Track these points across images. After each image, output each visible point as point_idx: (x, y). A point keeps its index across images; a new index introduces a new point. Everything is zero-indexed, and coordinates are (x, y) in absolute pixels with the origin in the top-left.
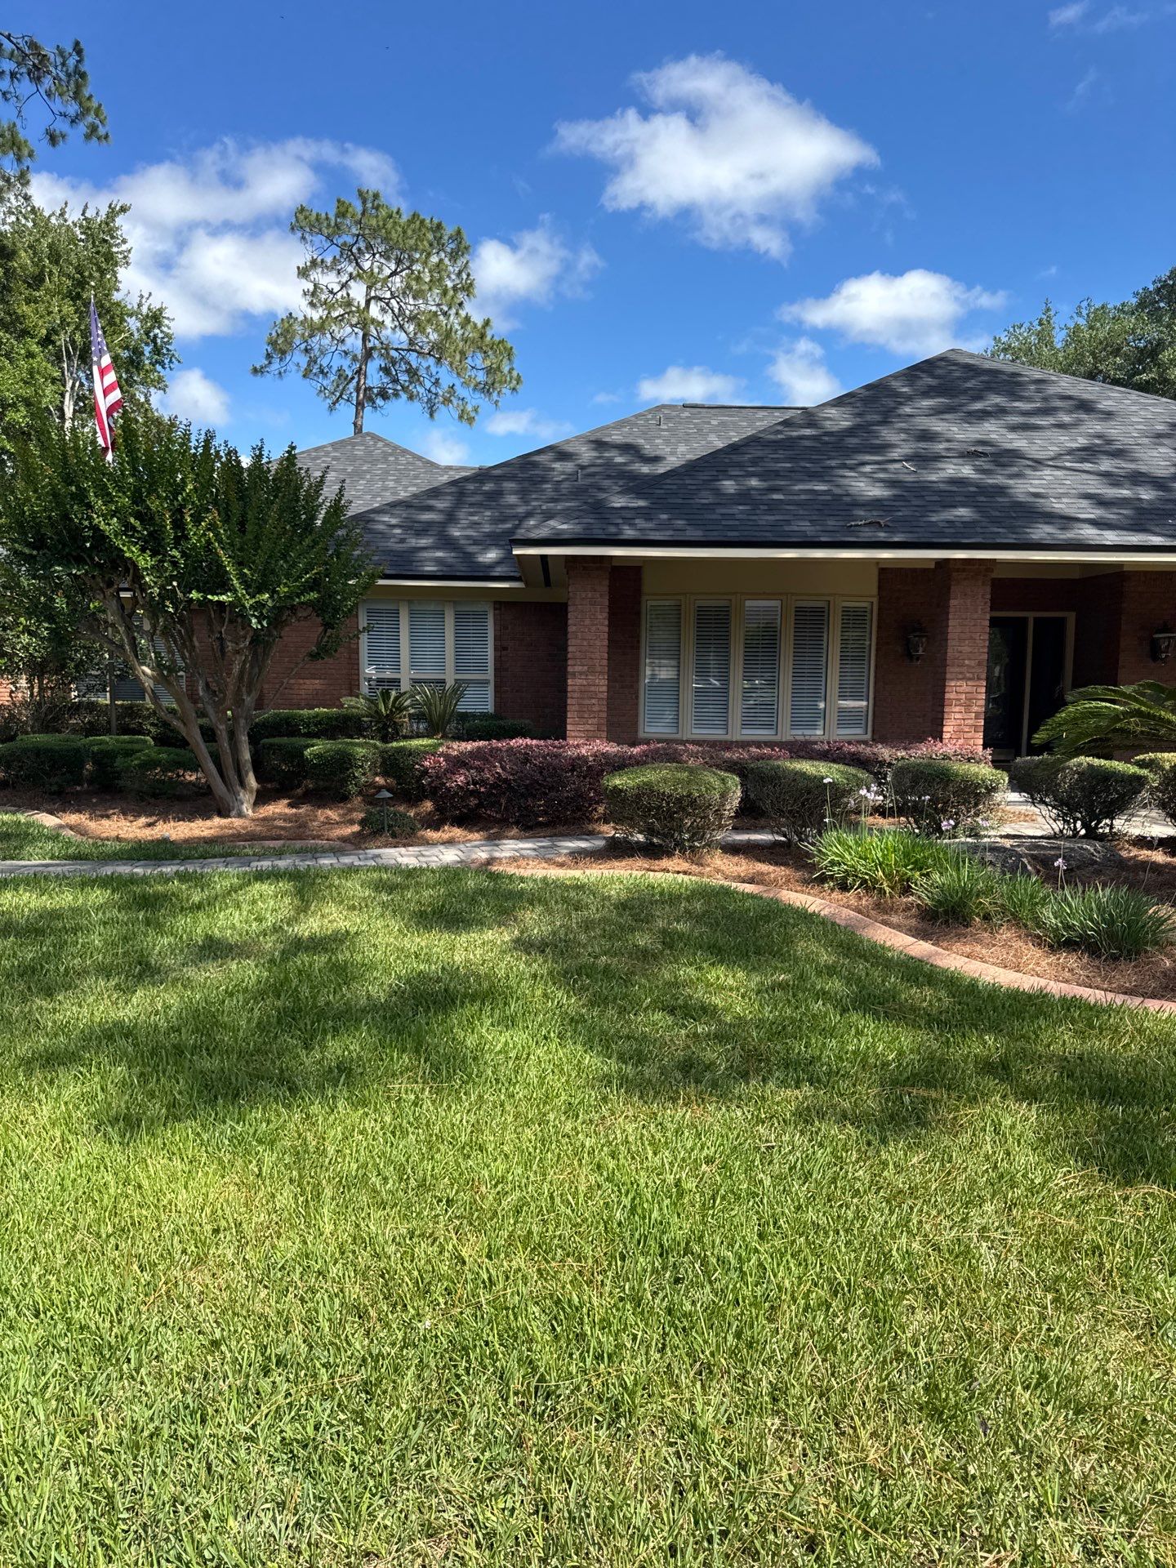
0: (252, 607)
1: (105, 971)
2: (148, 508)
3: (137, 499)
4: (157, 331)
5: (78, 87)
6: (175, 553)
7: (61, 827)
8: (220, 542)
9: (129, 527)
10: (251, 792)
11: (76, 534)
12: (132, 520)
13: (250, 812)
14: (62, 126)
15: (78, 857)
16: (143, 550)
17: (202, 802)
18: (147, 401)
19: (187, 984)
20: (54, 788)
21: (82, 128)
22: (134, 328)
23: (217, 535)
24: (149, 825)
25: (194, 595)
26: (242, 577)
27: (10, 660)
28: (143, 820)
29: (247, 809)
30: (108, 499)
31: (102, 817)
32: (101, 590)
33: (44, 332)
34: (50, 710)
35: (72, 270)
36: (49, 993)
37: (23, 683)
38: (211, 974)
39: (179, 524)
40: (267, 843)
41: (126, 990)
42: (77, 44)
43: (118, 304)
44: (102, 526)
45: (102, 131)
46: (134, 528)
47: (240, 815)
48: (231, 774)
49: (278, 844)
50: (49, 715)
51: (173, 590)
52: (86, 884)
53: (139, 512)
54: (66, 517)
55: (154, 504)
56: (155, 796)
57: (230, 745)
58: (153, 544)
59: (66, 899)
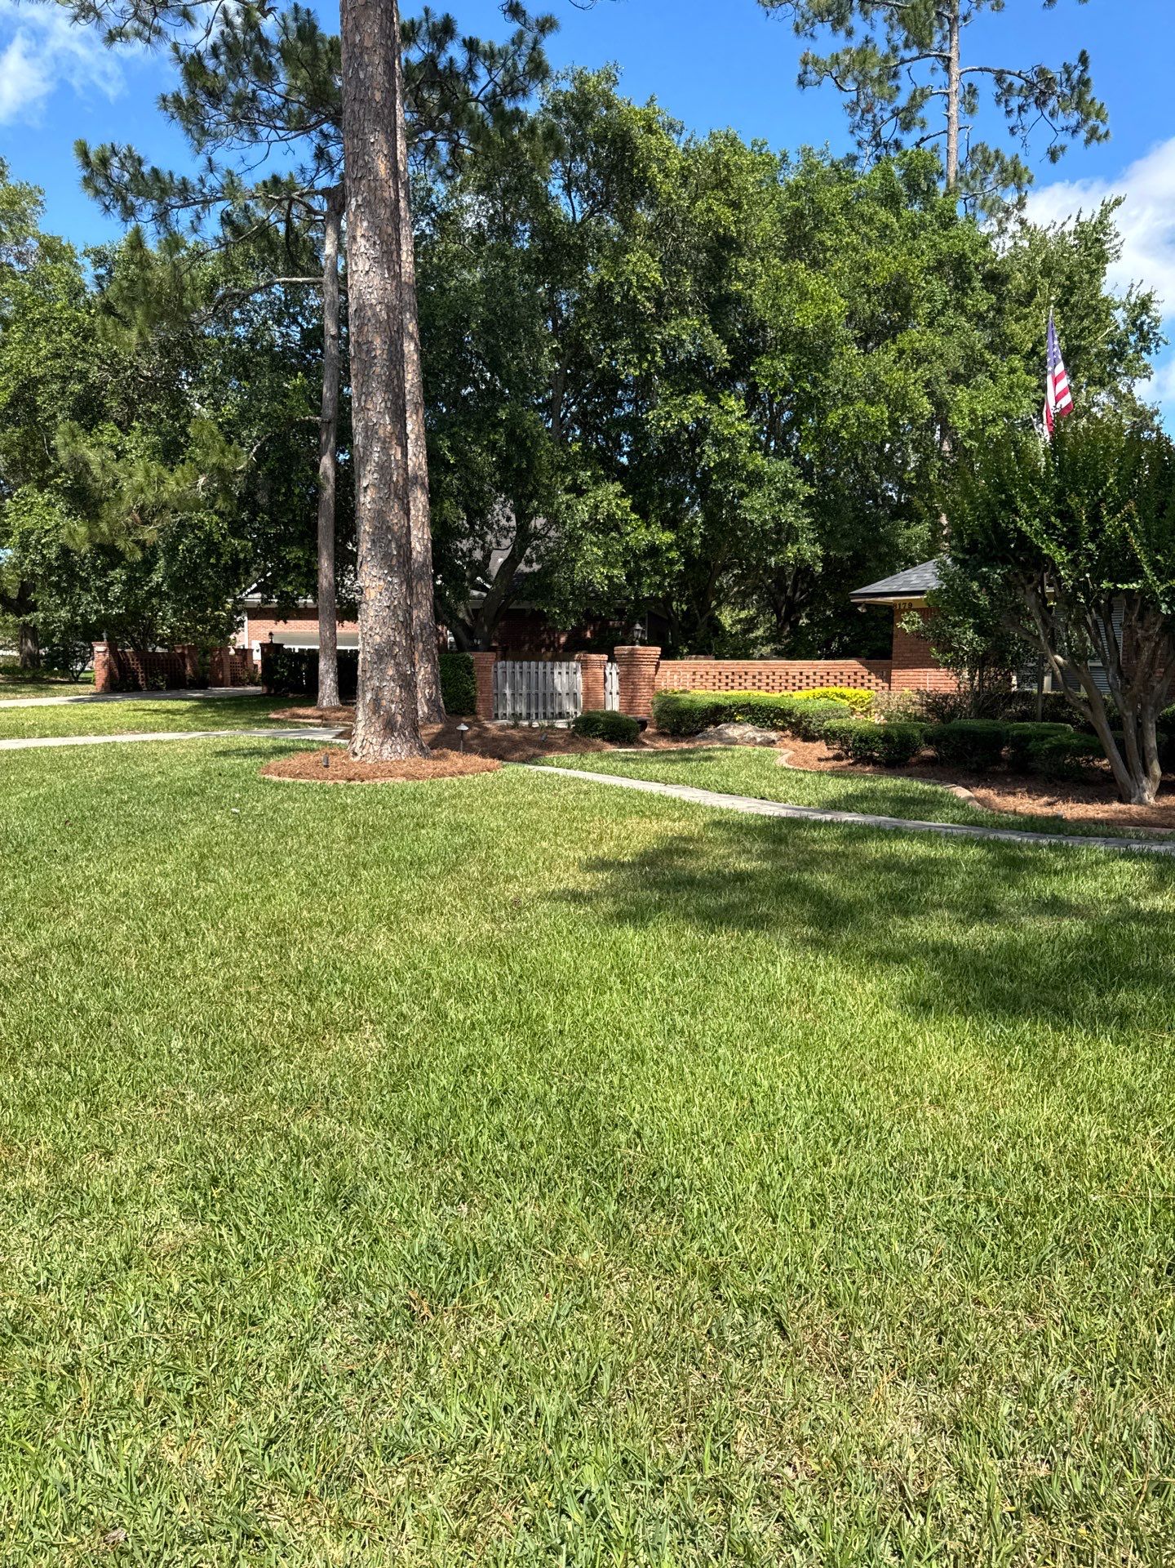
0: (1162, 593)
1: (952, 906)
2: (1069, 506)
3: (1060, 498)
4: (1144, 317)
5: (1081, 96)
6: (1091, 546)
7: (970, 799)
8: (1136, 531)
9: (1050, 526)
10: (1154, 780)
11: (1002, 536)
12: (1053, 519)
13: (1152, 801)
14: (1064, 139)
15: (975, 824)
16: (1059, 547)
17: (1104, 788)
18: (1130, 392)
19: (1017, 928)
20: (974, 766)
21: (1083, 134)
22: (1120, 320)
23: (1133, 527)
24: (1050, 804)
25: (1105, 585)
26: (1155, 565)
27: (956, 654)
28: (1045, 799)
29: (1149, 797)
30: (1032, 500)
31: (1009, 793)
32: (1023, 586)
33: (1030, 345)
34: (987, 698)
35: (1063, 279)
36: (906, 914)
37: (966, 675)
38: (1045, 925)
39: (1095, 518)
40: (1157, 830)
41: (966, 923)
42: (1083, 53)
43: (1105, 300)
44: (1025, 528)
45: (1102, 130)
46: (1054, 526)
47: (1141, 802)
48: (1136, 762)
49: (1163, 831)
50: (987, 703)
51: (1086, 583)
52: (968, 842)
53: (1060, 511)
54: (995, 521)
55: (1073, 501)
56: (1064, 779)
57: (1136, 732)
58: (1070, 541)
59: (949, 851)
